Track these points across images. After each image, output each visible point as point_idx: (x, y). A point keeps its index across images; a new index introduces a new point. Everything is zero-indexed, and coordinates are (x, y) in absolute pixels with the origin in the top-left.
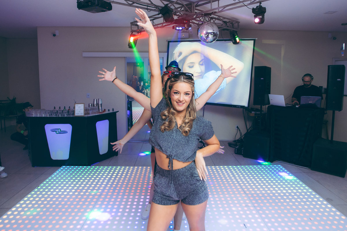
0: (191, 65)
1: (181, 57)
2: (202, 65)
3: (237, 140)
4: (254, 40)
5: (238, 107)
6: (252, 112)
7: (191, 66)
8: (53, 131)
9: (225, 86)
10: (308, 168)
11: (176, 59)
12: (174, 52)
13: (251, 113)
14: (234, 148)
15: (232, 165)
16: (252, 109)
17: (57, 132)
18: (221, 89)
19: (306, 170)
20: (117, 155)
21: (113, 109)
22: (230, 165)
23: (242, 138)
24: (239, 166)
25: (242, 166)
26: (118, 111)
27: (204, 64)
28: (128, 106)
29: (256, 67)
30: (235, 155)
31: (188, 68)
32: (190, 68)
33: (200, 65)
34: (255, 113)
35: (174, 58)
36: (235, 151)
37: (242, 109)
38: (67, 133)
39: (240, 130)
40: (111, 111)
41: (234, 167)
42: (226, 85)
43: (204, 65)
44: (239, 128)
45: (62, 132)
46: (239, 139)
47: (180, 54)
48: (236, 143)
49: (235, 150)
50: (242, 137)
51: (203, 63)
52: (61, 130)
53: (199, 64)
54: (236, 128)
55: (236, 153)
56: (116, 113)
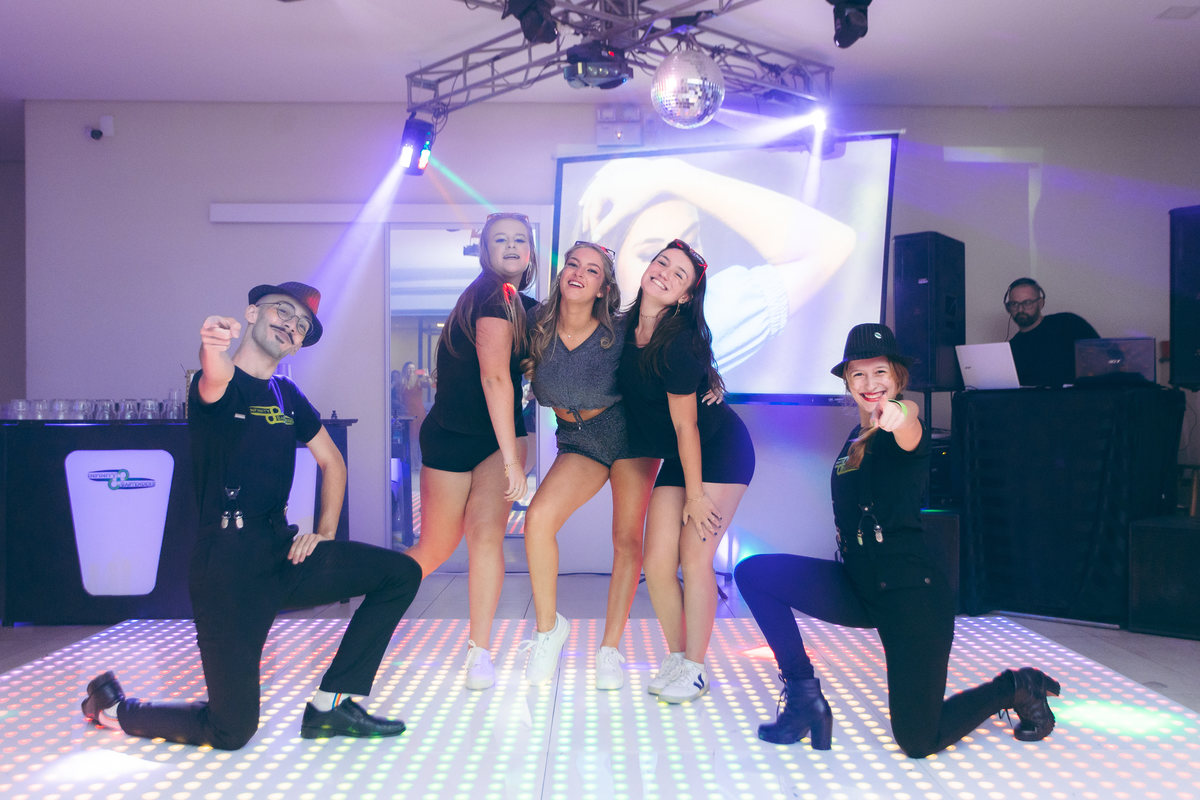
0: (650, 249)
1: (611, 221)
4: (895, 137)
5: (835, 404)
7: (650, 252)
8: (97, 478)
9: (784, 322)
10: (1117, 626)
11: (589, 230)
12: (581, 203)
17: (114, 484)
18: (769, 336)
19: (1109, 633)
21: (334, 415)
26: (355, 421)
27: (699, 240)
28: (395, 438)
29: (901, 239)
35: (582, 225)
38: (154, 486)
42: (789, 318)
45: (133, 483)
47: (607, 207)
51: (696, 238)
52: (131, 477)
56: (348, 427)
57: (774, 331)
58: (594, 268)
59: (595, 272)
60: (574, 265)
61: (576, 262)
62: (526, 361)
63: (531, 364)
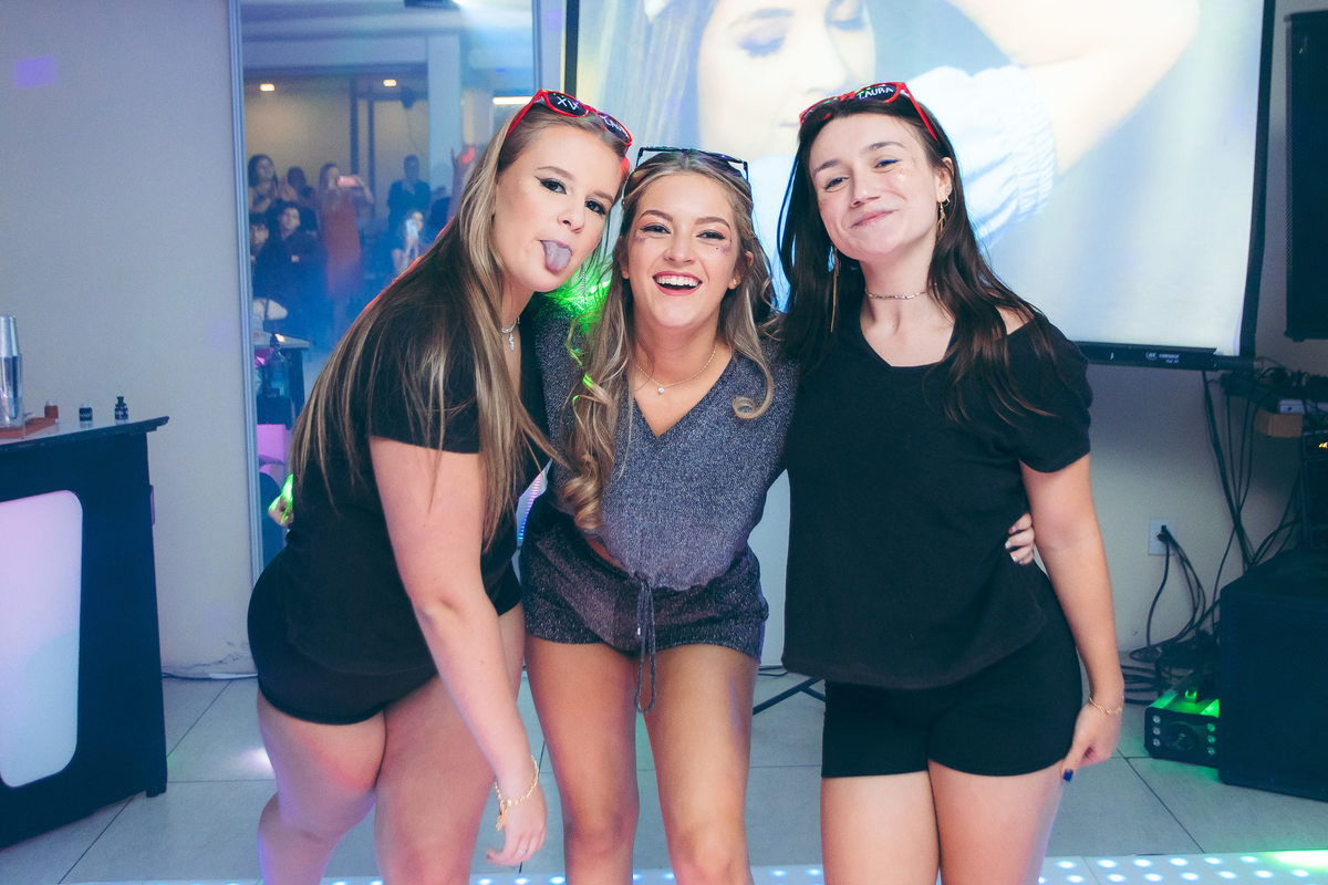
0: (763, 30)
2: (853, 24)
3: (1164, 645)
5: (1161, 364)
6: (1284, 405)
7: (763, 38)
9: (1045, 187)
13: (1275, 410)
14: (1142, 710)
15: (1121, 850)
16: (1285, 383)
18: (1015, 215)
20: (163, 789)
21: (121, 406)
22: (1104, 855)
23: (1207, 625)
24: (1178, 861)
25: (1213, 860)
26: (163, 421)
27: (866, 16)
29: (1300, 22)
30: (1147, 764)
31: (744, 54)
32: (759, 60)
33: (834, 30)
34: (1307, 416)
36: (1149, 737)
37: (1194, 377)
39: (1184, 561)
40: (104, 419)
41: (1143, 862)
42: (1057, 179)
43: (869, 28)
44: (1176, 546)
46: (1182, 634)
48: (1151, 666)
49: (1149, 725)
50: (1204, 617)
51: (860, 10)
53: (830, 21)
54: (1158, 546)
55: (1155, 753)
56: (149, 434)
57: (1026, 206)
58: (712, 227)
59: (717, 236)
60: (659, 229)
61: (660, 221)
62: (576, 483)
63: (590, 488)
